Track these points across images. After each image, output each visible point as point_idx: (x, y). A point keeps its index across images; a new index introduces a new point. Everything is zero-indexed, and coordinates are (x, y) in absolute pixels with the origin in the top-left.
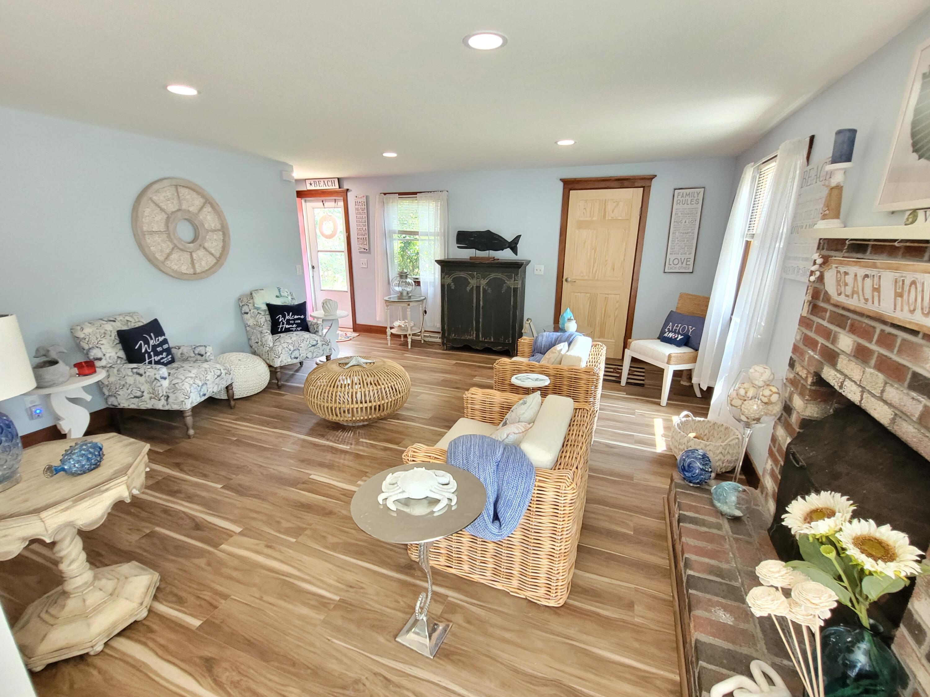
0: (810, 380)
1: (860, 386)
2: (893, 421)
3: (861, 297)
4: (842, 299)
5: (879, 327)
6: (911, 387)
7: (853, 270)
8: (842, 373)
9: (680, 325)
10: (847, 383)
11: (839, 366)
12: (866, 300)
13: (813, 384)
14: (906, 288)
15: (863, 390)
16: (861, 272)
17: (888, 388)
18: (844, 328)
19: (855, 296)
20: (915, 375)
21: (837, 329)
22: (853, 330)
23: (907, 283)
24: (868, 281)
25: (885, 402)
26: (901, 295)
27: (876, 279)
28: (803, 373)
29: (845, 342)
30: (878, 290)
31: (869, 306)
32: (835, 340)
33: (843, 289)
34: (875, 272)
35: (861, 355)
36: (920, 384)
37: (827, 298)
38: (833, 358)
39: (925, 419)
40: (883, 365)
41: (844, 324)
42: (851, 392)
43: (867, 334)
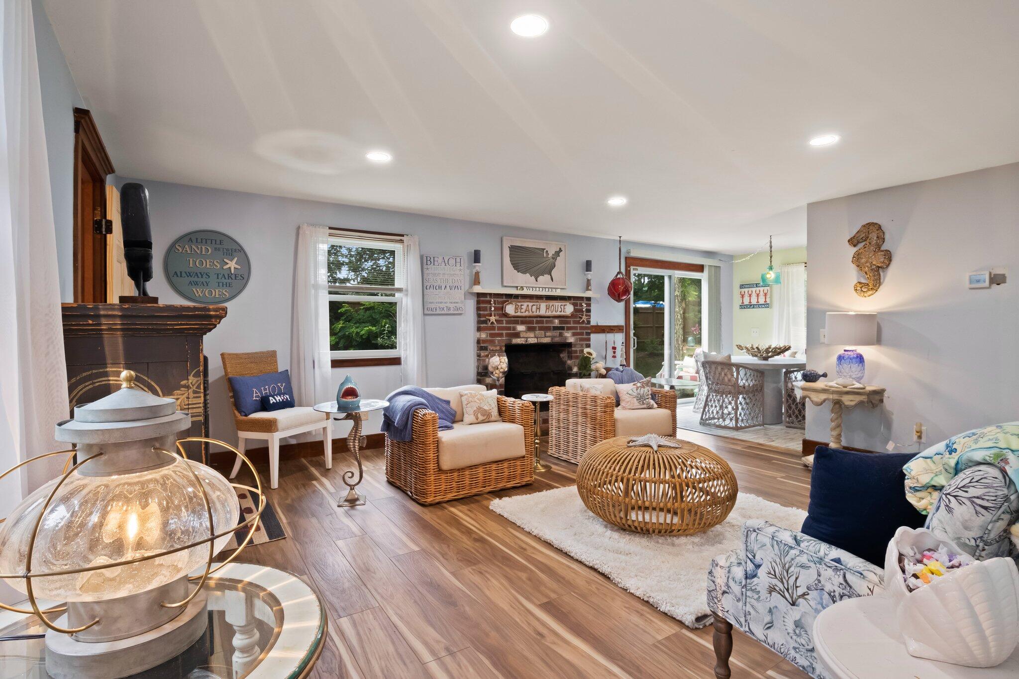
0: (504, 349)
1: (535, 337)
2: (552, 340)
3: (530, 311)
4: (519, 314)
5: (535, 319)
6: (553, 330)
7: (525, 304)
8: (523, 338)
9: (267, 387)
10: (529, 339)
11: (521, 336)
12: (533, 312)
14: (550, 307)
15: (537, 338)
16: (530, 304)
18: (518, 324)
19: (526, 312)
21: (514, 325)
22: (523, 323)
24: (533, 307)
27: (538, 306)
28: (498, 348)
29: (521, 328)
30: (539, 309)
31: (535, 314)
32: (514, 329)
33: (519, 310)
34: (538, 304)
35: (530, 329)
36: (555, 328)
37: (506, 315)
38: (517, 335)
39: (561, 335)
40: (541, 329)
41: (517, 323)
42: (532, 341)
43: (532, 322)
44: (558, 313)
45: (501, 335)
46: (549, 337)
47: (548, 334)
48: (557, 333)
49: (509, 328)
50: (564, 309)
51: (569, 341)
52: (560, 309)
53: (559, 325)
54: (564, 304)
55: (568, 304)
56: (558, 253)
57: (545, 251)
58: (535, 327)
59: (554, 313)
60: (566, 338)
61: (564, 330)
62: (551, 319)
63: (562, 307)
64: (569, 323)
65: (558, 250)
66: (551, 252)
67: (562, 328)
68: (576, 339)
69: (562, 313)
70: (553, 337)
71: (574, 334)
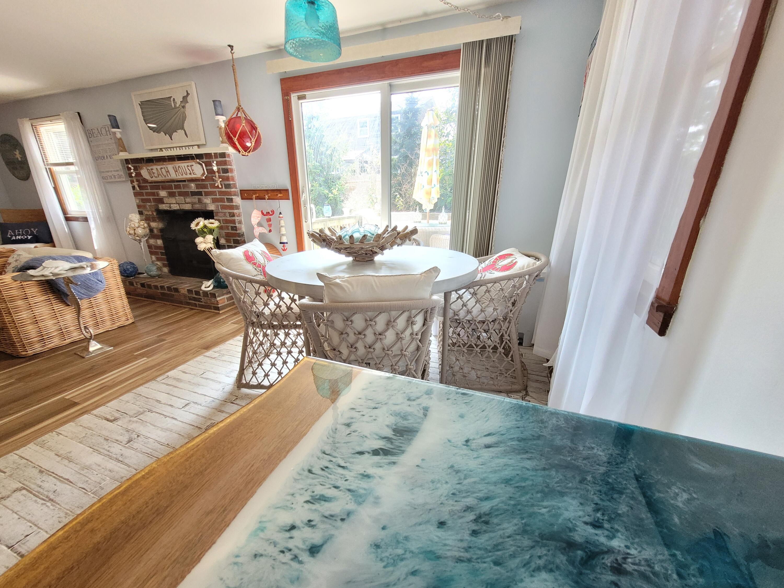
0: (155, 214)
2: (192, 207)
3: (162, 176)
4: (154, 179)
5: (173, 184)
6: (192, 195)
7: (154, 167)
8: (167, 204)
9: (21, 230)
10: (172, 205)
11: (165, 202)
12: (165, 176)
13: (157, 214)
15: (179, 204)
16: (159, 167)
17: (186, 199)
18: (159, 190)
19: (160, 176)
20: (191, 192)
21: (157, 191)
22: (164, 188)
23: (177, 167)
24: (163, 170)
25: (188, 203)
26: (177, 171)
27: (166, 169)
28: (150, 213)
29: (163, 193)
30: (168, 172)
31: (167, 178)
32: (158, 195)
33: (153, 175)
34: (164, 166)
35: (171, 195)
36: (194, 194)
37: (145, 181)
38: (161, 201)
39: (200, 201)
40: (181, 194)
41: (158, 188)
42: (175, 207)
43: (170, 188)
44: (189, 176)
45: (149, 200)
46: (189, 203)
47: (188, 200)
48: (195, 199)
49: (153, 194)
50: (193, 170)
51: (210, 209)
52: (188, 172)
53: (196, 190)
54: (190, 164)
55: (193, 163)
56: (185, 99)
57: (172, 99)
58: (175, 192)
59: (185, 177)
60: (206, 204)
61: (202, 195)
62: (187, 183)
63: (190, 168)
64: (205, 187)
65: (185, 94)
66: (179, 100)
67: (200, 194)
68: (217, 207)
69: (193, 176)
70: (193, 204)
71: (214, 201)
